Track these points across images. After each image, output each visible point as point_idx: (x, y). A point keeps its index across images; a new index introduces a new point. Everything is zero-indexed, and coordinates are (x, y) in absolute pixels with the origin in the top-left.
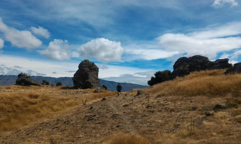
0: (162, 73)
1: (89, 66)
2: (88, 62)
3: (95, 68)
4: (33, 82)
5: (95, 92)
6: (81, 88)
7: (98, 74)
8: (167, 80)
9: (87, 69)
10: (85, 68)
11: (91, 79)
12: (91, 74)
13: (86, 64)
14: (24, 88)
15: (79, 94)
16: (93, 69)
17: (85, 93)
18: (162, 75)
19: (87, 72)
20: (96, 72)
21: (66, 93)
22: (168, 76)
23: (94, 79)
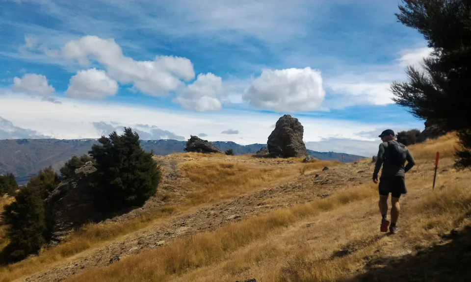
0: (406, 134)
1: (291, 124)
2: (290, 119)
3: (300, 127)
4: (213, 148)
5: (304, 161)
6: (280, 157)
7: (303, 136)
8: (413, 143)
9: (289, 128)
10: (286, 128)
11: (294, 144)
12: (294, 136)
13: (286, 122)
14: (205, 156)
15: (282, 164)
16: (297, 129)
17: (291, 163)
18: (407, 136)
19: (288, 133)
20: (299, 133)
21: (264, 162)
22: (416, 138)
23: (298, 144)
